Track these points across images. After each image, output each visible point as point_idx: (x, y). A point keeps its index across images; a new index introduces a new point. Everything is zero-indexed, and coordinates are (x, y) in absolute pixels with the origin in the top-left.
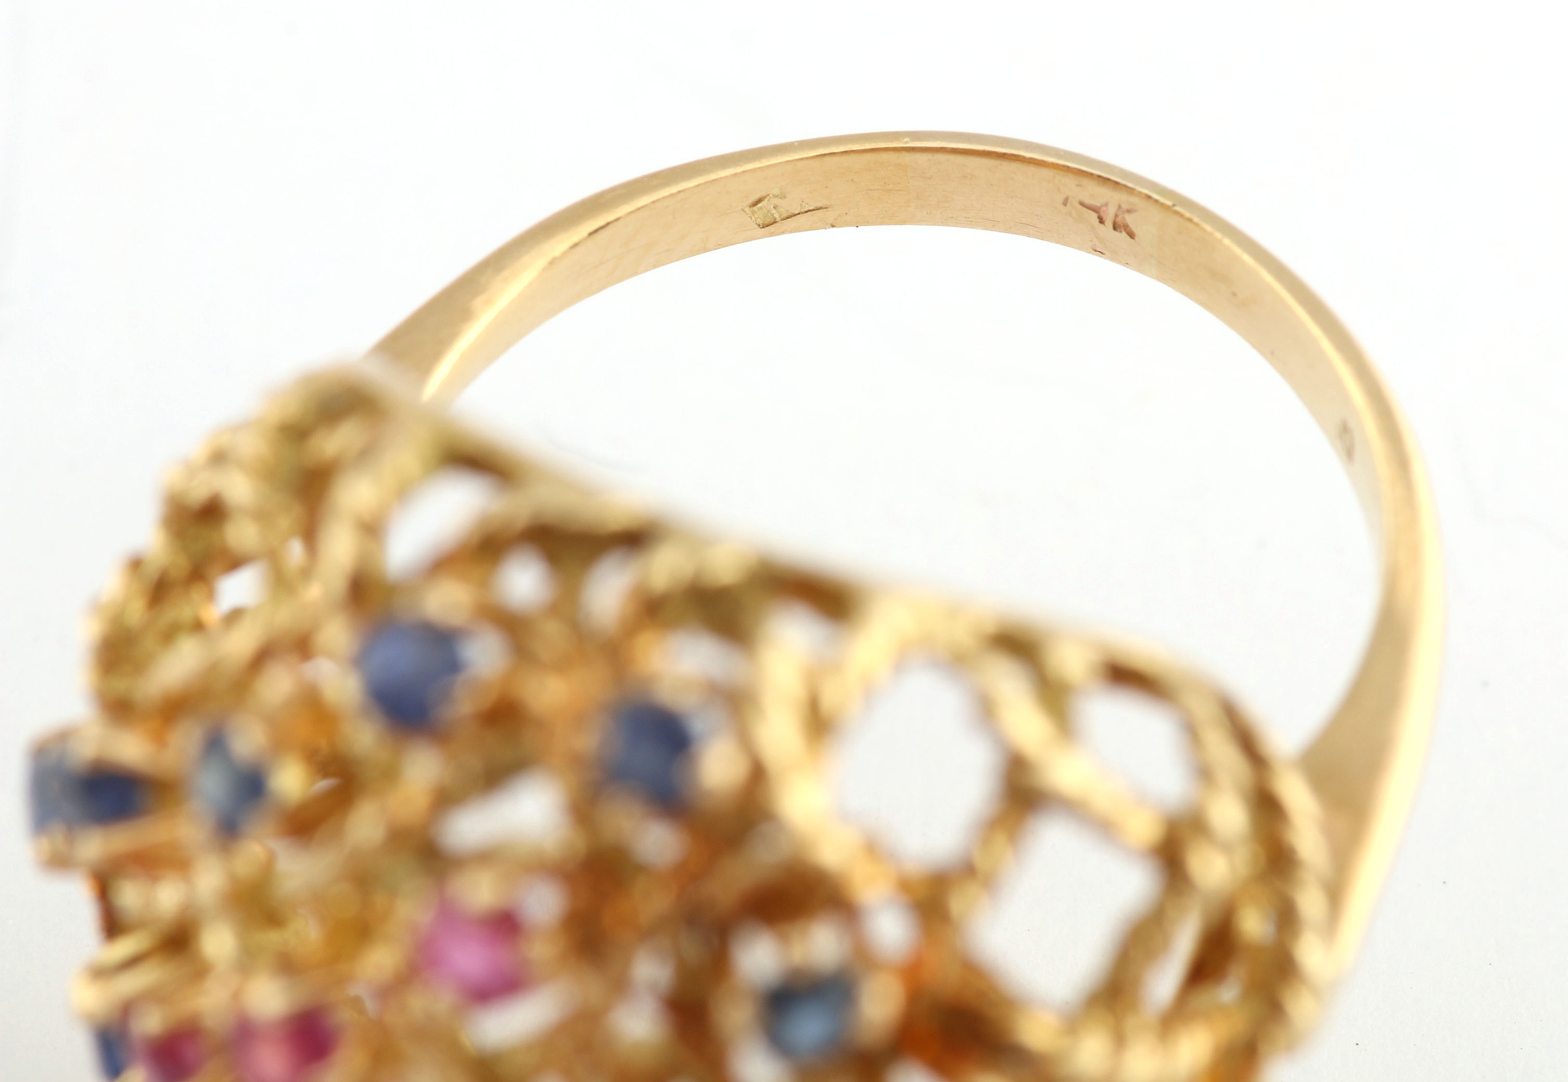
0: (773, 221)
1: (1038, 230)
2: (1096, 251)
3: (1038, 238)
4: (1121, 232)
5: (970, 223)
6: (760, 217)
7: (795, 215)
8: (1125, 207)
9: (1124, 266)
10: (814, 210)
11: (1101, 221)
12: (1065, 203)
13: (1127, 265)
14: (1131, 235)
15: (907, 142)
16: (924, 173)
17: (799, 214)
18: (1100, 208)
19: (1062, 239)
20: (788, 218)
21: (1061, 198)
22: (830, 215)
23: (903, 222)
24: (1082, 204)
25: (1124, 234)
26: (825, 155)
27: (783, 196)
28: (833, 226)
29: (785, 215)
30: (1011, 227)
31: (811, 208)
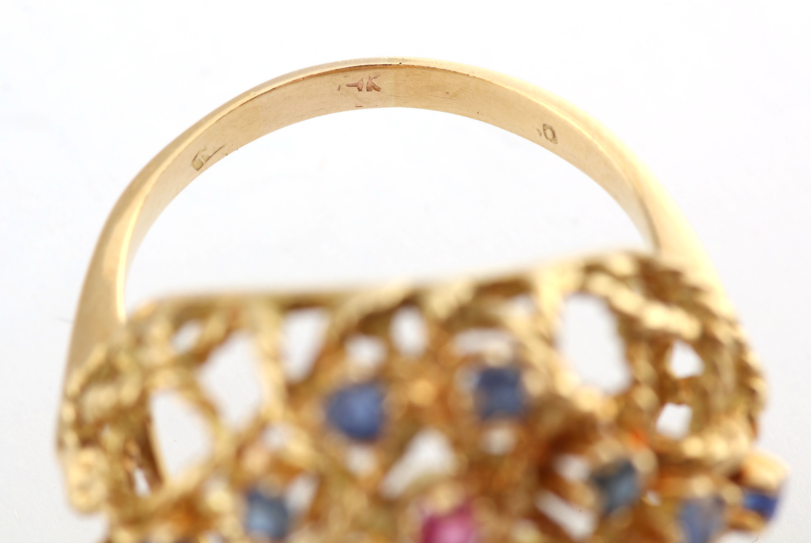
0: (201, 164)
1: (325, 110)
2: (357, 107)
3: (325, 115)
4: (372, 90)
5: (290, 122)
6: (197, 164)
7: (211, 157)
8: (372, 77)
9: (375, 108)
10: (218, 150)
11: (360, 90)
12: (339, 89)
13: (376, 107)
14: (378, 90)
15: (255, 94)
16: (266, 106)
17: (212, 155)
18: (358, 83)
19: (339, 109)
20: (208, 160)
21: (337, 87)
22: (224, 150)
23: (259, 137)
24: (348, 86)
25: (373, 90)
26: (220, 119)
27: (205, 149)
28: (227, 155)
29: (206, 159)
30: (311, 115)
31: (217, 150)
